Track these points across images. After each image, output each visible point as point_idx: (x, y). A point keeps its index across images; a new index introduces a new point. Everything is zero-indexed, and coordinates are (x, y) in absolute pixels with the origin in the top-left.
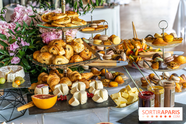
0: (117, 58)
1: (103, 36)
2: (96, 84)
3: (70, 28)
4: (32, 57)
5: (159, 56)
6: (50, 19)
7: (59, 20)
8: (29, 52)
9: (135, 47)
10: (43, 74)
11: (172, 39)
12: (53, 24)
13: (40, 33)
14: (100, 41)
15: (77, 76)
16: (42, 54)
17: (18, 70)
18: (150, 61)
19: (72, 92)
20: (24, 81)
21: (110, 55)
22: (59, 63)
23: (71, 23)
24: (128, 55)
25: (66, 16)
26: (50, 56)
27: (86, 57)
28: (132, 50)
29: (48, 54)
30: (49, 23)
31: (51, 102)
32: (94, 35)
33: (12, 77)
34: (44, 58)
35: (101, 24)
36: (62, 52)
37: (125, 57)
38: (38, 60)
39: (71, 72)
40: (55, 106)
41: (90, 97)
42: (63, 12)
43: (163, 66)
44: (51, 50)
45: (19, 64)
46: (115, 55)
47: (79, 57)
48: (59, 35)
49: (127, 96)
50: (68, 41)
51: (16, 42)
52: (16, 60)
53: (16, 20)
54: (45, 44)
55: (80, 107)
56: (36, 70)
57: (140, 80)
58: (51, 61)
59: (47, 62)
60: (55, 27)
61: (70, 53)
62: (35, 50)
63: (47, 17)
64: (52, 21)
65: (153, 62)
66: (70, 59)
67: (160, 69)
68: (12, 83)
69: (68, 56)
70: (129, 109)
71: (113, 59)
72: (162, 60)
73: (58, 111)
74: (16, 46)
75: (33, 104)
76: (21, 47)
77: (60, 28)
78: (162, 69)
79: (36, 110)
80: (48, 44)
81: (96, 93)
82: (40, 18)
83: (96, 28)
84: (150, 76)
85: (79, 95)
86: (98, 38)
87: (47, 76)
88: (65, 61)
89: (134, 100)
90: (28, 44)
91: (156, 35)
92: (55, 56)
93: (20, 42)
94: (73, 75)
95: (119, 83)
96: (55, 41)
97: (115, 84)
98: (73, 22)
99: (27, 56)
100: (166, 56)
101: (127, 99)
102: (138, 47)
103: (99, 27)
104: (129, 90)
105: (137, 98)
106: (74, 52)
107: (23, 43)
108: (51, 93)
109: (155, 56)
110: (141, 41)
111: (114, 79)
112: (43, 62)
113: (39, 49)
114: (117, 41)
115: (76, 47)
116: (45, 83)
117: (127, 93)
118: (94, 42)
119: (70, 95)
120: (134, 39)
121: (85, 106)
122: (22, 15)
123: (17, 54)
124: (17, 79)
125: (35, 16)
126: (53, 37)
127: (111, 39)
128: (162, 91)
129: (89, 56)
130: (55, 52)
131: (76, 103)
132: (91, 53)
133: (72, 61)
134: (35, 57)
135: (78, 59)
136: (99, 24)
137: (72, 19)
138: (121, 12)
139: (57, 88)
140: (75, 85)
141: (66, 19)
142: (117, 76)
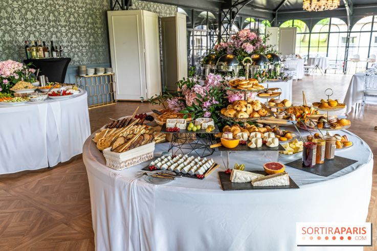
0: (288, 118)
1: (277, 100)
2: (269, 135)
3: (251, 91)
4: (220, 113)
5: (325, 118)
6: (236, 84)
7: (243, 85)
8: (218, 108)
9: (304, 112)
10: (227, 126)
11: (336, 104)
12: (238, 88)
13: (226, 95)
14: (275, 104)
15: (255, 129)
16: (228, 110)
17: (210, 121)
18: (316, 122)
19: (250, 139)
20: (214, 128)
21: (282, 116)
22: (242, 117)
23: (252, 87)
24: (297, 118)
25: (248, 81)
26: (235, 112)
27: (262, 114)
28: (301, 115)
29: (233, 110)
30: (235, 87)
31: (234, 144)
32: (269, 99)
33: (205, 125)
34: (230, 113)
35: (276, 91)
36: (244, 109)
37: (294, 117)
38: (225, 114)
39: (249, 126)
40: (237, 147)
41: (264, 143)
42: (246, 79)
43: (327, 126)
44: (236, 107)
45: (209, 117)
46: (286, 116)
47: (257, 113)
48: (241, 97)
49: (294, 147)
50: (248, 101)
51: (209, 101)
52: (208, 114)
53: (209, 85)
54: (230, 103)
55: (256, 149)
56: (222, 123)
57: (306, 138)
58: (235, 116)
59: (232, 116)
60: (240, 90)
61: (250, 110)
62: (222, 108)
63: (234, 82)
64: (238, 85)
65: (318, 123)
66: (250, 115)
67: (324, 128)
68: (205, 130)
69: (249, 113)
70: (296, 156)
71: (284, 118)
72: (326, 121)
73: (240, 150)
74: (208, 104)
75: (222, 144)
76: (212, 105)
77: (244, 91)
78: (326, 128)
79: (223, 148)
80: (233, 103)
81: (270, 140)
82: (228, 83)
83: (271, 95)
84: (315, 135)
85: (256, 140)
86: (272, 101)
87: (230, 128)
88: (246, 116)
89: (299, 150)
90: (218, 103)
91: (322, 100)
92: (238, 112)
93: (212, 101)
94: (251, 128)
95: (288, 138)
96: (239, 101)
97: (285, 139)
98: (254, 87)
99: (217, 112)
100: (330, 119)
101: (294, 149)
102: (307, 112)
103: (273, 94)
104: (296, 142)
105: (302, 150)
106: (253, 110)
107: (214, 102)
108: (234, 138)
109: (321, 118)
110: (310, 108)
111: (284, 135)
112: (229, 116)
113: (226, 107)
114: (288, 105)
115: (255, 106)
116: (229, 131)
117: (295, 144)
118: (269, 104)
119: (249, 141)
120: (303, 106)
121: (260, 149)
122: (213, 81)
123: (209, 110)
124: (209, 127)
125: (224, 82)
126: (237, 98)
127: (283, 102)
128: (323, 144)
129: (265, 113)
130: (238, 109)
131: (253, 146)
132: (266, 111)
133: (251, 116)
134: (222, 112)
135: (256, 115)
136: (273, 91)
137: (253, 85)
138: (293, 86)
139: (239, 135)
140: (253, 134)
141: (248, 84)
142: (286, 133)
